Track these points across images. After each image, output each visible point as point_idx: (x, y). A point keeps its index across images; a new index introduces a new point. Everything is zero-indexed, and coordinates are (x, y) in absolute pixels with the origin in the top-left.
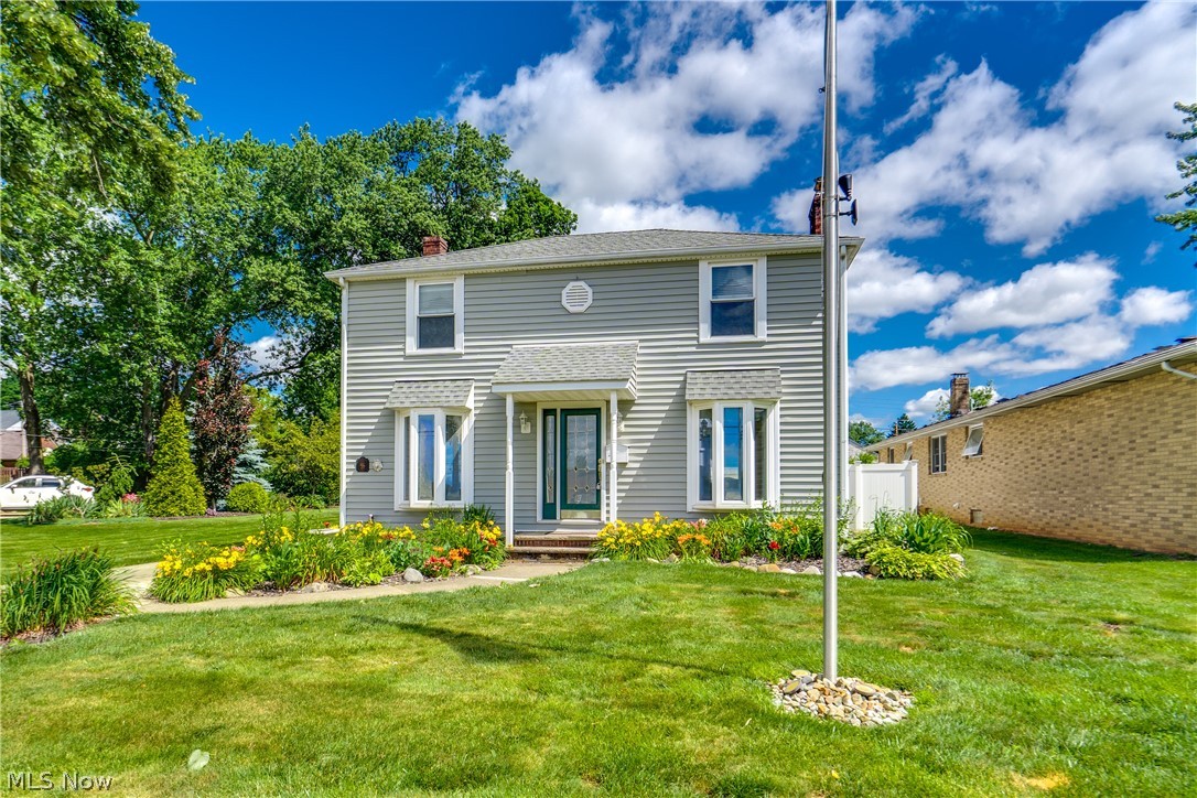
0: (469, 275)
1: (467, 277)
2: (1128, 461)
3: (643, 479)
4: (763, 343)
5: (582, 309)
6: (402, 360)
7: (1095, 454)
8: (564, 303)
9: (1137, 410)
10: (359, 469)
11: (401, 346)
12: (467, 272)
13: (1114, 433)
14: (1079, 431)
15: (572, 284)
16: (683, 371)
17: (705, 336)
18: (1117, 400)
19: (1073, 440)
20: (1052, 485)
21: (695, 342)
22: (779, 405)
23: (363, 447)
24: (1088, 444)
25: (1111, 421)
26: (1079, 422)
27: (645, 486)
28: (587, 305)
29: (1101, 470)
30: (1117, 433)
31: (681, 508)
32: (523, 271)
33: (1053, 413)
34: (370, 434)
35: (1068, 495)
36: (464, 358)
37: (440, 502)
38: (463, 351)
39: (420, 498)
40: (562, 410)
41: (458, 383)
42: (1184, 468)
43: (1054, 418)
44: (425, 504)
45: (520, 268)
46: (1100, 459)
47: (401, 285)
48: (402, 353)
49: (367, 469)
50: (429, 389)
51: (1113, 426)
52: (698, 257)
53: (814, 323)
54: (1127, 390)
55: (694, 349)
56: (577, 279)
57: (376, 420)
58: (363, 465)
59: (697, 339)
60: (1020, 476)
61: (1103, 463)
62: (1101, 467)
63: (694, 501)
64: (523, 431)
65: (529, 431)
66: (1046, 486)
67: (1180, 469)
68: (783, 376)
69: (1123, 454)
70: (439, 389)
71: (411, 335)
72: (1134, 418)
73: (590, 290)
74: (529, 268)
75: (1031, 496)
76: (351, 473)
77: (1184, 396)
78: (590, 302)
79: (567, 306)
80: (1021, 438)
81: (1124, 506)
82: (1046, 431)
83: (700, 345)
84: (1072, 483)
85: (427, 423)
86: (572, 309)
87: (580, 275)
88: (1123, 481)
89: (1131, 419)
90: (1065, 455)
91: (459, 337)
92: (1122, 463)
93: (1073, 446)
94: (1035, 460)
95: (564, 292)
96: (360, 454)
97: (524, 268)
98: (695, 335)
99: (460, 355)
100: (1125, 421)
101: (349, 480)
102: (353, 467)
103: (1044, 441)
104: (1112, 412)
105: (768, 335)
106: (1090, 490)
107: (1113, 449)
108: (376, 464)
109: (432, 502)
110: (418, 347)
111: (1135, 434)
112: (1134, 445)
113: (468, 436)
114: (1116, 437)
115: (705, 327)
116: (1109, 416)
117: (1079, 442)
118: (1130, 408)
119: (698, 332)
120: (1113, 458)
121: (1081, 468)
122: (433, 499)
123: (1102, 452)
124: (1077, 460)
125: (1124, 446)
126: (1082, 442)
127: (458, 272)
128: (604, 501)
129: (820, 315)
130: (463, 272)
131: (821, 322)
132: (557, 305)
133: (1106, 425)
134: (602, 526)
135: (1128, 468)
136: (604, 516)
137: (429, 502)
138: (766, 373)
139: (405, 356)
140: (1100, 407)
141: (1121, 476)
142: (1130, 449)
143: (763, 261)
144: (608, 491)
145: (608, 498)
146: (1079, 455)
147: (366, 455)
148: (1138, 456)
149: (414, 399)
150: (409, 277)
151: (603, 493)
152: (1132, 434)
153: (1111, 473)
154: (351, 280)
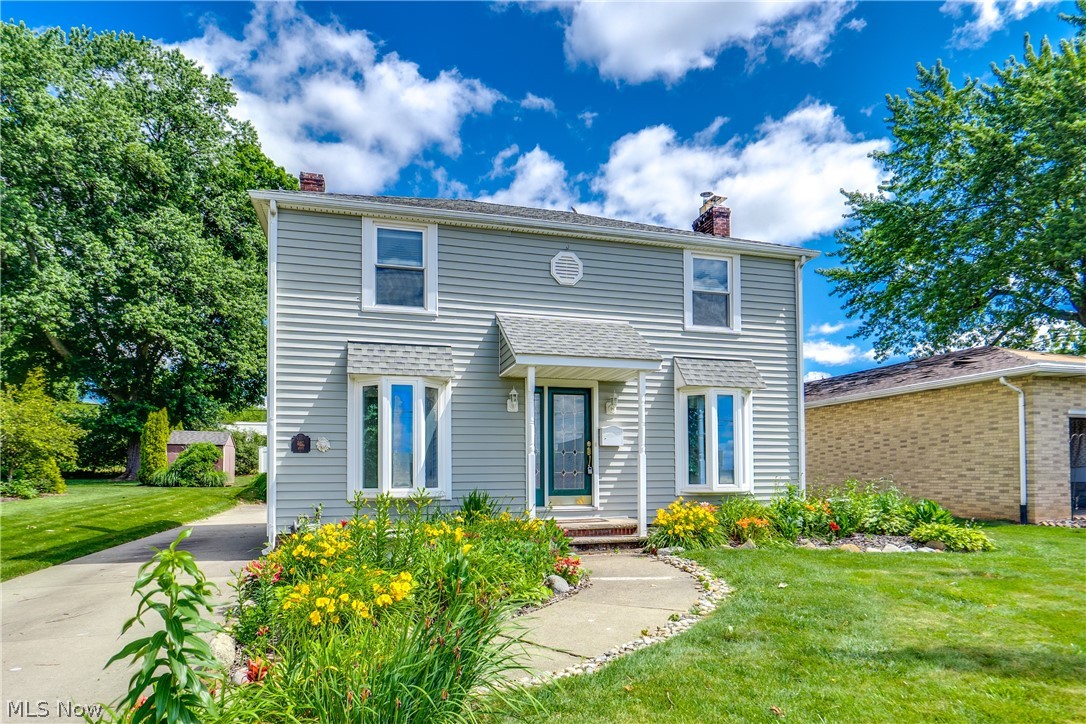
0: (445, 225)
1: (441, 227)
2: (940, 450)
3: (633, 464)
4: (738, 336)
5: (572, 282)
6: (356, 315)
7: (903, 444)
8: (554, 272)
9: (950, 412)
10: (295, 448)
11: (355, 299)
12: (443, 222)
13: (924, 429)
14: (885, 427)
15: (561, 254)
16: (671, 357)
17: (689, 326)
18: (926, 404)
19: (879, 433)
20: (855, 468)
21: (680, 329)
22: (752, 395)
23: (302, 421)
24: (895, 437)
25: (923, 420)
26: (885, 420)
27: (635, 470)
28: (577, 279)
29: (909, 457)
30: (929, 428)
31: (671, 492)
32: (507, 231)
33: (854, 412)
34: (311, 405)
35: (872, 476)
36: (437, 321)
37: (418, 488)
38: (437, 313)
39: (395, 485)
40: (549, 388)
41: (432, 350)
42: (1001, 456)
43: (855, 415)
44: (402, 493)
45: (506, 227)
46: (908, 449)
47: (354, 224)
48: (356, 307)
49: (307, 449)
50: (398, 354)
51: (924, 424)
52: (685, 246)
53: (778, 322)
54: (939, 397)
55: (679, 335)
56: (567, 250)
57: (320, 388)
58: (301, 444)
59: (683, 326)
60: (816, 461)
61: (913, 451)
62: (910, 454)
63: (683, 485)
64: (509, 409)
65: (516, 409)
66: (847, 469)
67: (996, 457)
68: (758, 368)
69: (935, 445)
70: (412, 355)
71: (369, 287)
72: (947, 418)
73: (580, 264)
74: (516, 229)
75: (828, 476)
76: (283, 454)
77: (1000, 404)
78: (580, 275)
79: (557, 277)
80: (817, 430)
81: (937, 484)
82: (846, 425)
83: (684, 332)
84: (877, 467)
85: (402, 394)
86: (562, 281)
87: (571, 247)
88: (935, 466)
89: (943, 419)
90: (869, 445)
91: (432, 297)
92: (934, 452)
93: (877, 438)
94: (833, 448)
95: (553, 261)
96: (297, 429)
97: (511, 228)
98: (680, 322)
99: (435, 317)
100: (937, 419)
101: (280, 463)
102: (287, 446)
103: (844, 434)
104: (922, 413)
105: (742, 329)
106: (898, 472)
107: (924, 441)
108: (322, 443)
109: (411, 490)
110: (378, 303)
111: (947, 430)
112: (947, 438)
113: (445, 412)
114: (927, 431)
115: (689, 315)
116: (919, 416)
117: (885, 435)
118: (942, 410)
119: (683, 319)
120: (924, 448)
121: (888, 455)
122: (412, 486)
123: (912, 443)
124: (883, 449)
125: (936, 439)
126: (888, 435)
127: (432, 220)
128: (597, 486)
129: (782, 315)
130: (438, 221)
131: (783, 322)
132: (546, 274)
133: (916, 423)
134: (595, 512)
135: (940, 456)
136: (597, 502)
137: (407, 490)
138: (744, 364)
139: (360, 312)
140: (908, 409)
141: (933, 462)
142: (943, 441)
143: (737, 260)
144: (601, 475)
145: (601, 483)
146: (885, 445)
147: (306, 431)
148: (951, 447)
149: (385, 365)
150: (367, 216)
151: (596, 478)
152: (944, 430)
153: (922, 459)
154: (283, 206)
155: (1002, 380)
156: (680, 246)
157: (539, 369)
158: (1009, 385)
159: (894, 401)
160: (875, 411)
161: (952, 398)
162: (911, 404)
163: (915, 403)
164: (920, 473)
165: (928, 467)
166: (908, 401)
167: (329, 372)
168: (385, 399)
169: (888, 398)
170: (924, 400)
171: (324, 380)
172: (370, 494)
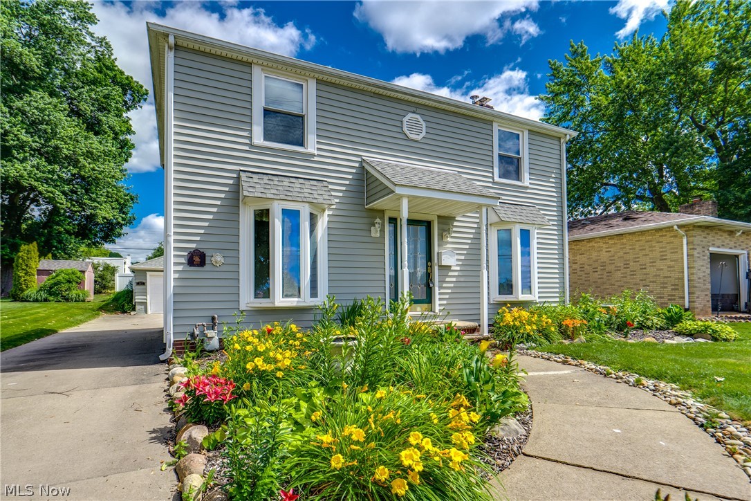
0: (322, 80)
1: (319, 82)
2: (623, 273)
3: (462, 279)
4: (527, 188)
5: (419, 138)
6: (247, 148)
7: (595, 270)
8: (405, 129)
9: (630, 249)
10: (191, 262)
11: (246, 134)
12: (320, 77)
13: (611, 260)
14: (581, 259)
15: (410, 115)
17: (497, 179)
18: (613, 244)
21: (491, 180)
23: (198, 238)
24: (589, 265)
25: (610, 254)
26: (581, 254)
27: (463, 285)
28: (422, 136)
29: (599, 278)
30: (614, 260)
34: (206, 224)
36: (316, 159)
37: (305, 300)
38: (316, 152)
39: (285, 296)
41: (312, 182)
42: (670, 277)
44: (292, 302)
46: (599, 273)
47: (246, 69)
48: (247, 141)
49: (202, 263)
50: (285, 184)
51: (610, 257)
52: (495, 119)
53: (551, 180)
54: (622, 239)
55: (491, 185)
56: (414, 112)
57: (215, 210)
58: (197, 259)
59: (493, 178)
61: (602, 275)
63: (495, 296)
64: (373, 235)
65: (378, 235)
67: (665, 277)
68: (540, 212)
69: (619, 270)
70: (297, 186)
71: (258, 125)
72: (628, 253)
73: (424, 124)
74: (378, 91)
76: (180, 268)
77: (668, 243)
78: (424, 134)
79: (408, 133)
83: (494, 183)
84: (575, 285)
85: (291, 216)
86: (411, 136)
87: (419, 111)
88: (619, 284)
89: (625, 253)
91: (311, 138)
92: (619, 275)
93: (575, 266)
95: (405, 120)
96: (194, 246)
97: (374, 89)
98: (491, 175)
99: (314, 155)
100: (620, 254)
101: (177, 276)
102: (183, 260)
104: (609, 250)
105: (530, 183)
107: (612, 268)
108: (216, 258)
109: (300, 299)
110: (265, 140)
111: (629, 260)
112: (628, 266)
113: (323, 235)
114: (613, 262)
115: (496, 171)
116: (606, 252)
117: (581, 264)
118: (625, 248)
119: (493, 173)
120: (611, 272)
121: (583, 277)
122: (299, 297)
123: (601, 270)
124: (579, 273)
125: (620, 266)
126: (583, 264)
127: (312, 74)
128: (437, 296)
129: (553, 176)
130: (316, 76)
131: (554, 181)
132: (399, 130)
133: (604, 256)
134: (435, 316)
135: (623, 277)
136: (437, 309)
137: (296, 299)
138: (532, 208)
139: (251, 145)
140: (599, 247)
141: (618, 281)
142: (625, 268)
143: (526, 133)
144: (440, 288)
145: (440, 294)
146: (581, 271)
147: (201, 246)
148: (631, 271)
149: (276, 192)
150: (257, 64)
151: (437, 290)
152: (626, 260)
153: (609, 280)
154: (179, 43)
155: (675, 227)
156: (491, 118)
157: (411, 199)
158: (679, 230)
159: (587, 242)
160: (574, 249)
161: (632, 240)
162: (601, 244)
163: (604, 243)
164: (608, 289)
165: (614, 285)
166: (599, 242)
167: (223, 196)
168: (276, 220)
169: (583, 240)
170: (610, 242)
171: (218, 203)
172: (263, 303)
